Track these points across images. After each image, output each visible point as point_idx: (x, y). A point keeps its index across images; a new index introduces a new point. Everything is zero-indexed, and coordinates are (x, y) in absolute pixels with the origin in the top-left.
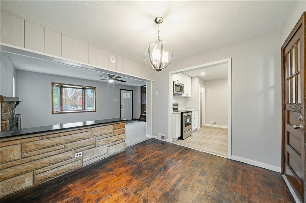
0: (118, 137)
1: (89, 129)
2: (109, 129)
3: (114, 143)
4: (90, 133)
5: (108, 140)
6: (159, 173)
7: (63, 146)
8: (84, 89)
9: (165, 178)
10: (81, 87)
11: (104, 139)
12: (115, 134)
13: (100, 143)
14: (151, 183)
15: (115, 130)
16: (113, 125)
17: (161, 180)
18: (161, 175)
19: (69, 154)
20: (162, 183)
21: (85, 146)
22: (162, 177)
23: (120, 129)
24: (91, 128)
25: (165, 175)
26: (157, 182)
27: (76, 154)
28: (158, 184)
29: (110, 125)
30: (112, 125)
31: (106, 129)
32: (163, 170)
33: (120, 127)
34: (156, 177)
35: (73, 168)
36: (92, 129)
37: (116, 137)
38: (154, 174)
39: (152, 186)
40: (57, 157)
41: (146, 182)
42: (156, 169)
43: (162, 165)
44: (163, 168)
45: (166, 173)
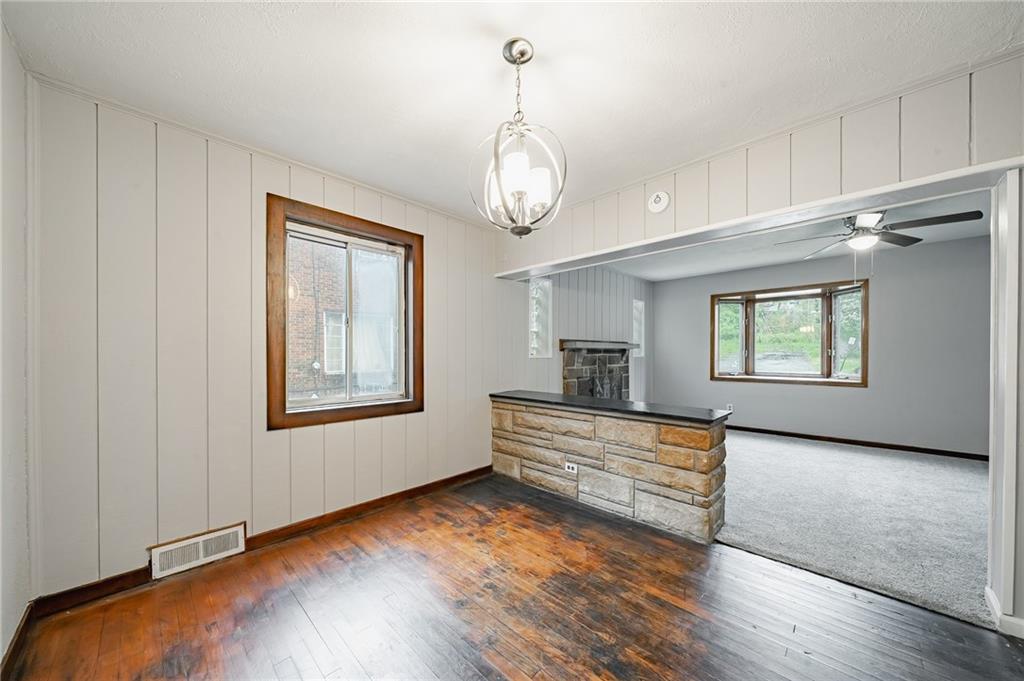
0: (672, 475)
1: (590, 418)
2: (642, 435)
3: (655, 488)
4: (592, 428)
5: (638, 470)
6: (579, 643)
7: (549, 435)
8: (828, 296)
10: (819, 291)
11: (626, 460)
12: (660, 460)
13: (614, 465)
14: (523, 616)
15: (660, 446)
16: (654, 425)
17: (537, 647)
18: (561, 648)
19: (556, 456)
21: (584, 456)
23: (682, 450)
24: (595, 415)
25: (567, 662)
26: (525, 632)
27: (567, 464)
29: (645, 424)
30: (649, 425)
31: (631, 429)
33: (681, 441)
34: (551, 632)
35: (560, 489)
36: (597, 417)
37: (664, 471)
38: (566, 626)
39: (510, 619)
40: (542, 451)
41: (527, 605)
42: (600, 634)
43: (636, 659)
44: (620, 662)
45: (580, 668)
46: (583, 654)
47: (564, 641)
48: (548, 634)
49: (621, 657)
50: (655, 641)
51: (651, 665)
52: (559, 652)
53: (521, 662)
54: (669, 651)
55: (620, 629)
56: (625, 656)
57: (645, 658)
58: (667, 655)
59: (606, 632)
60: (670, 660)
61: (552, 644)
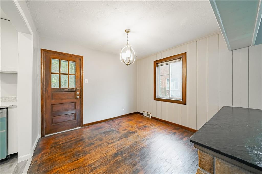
6: (125, 150)
9: (121, 145)
14: (134, 143)
17: (125, 144)
18: (124, 147)
20: (126, 142)
22: (124, 146)
25: (121, 147)
26: (129, 143)
28: (129, 142)
32: (119, 153)
34: (129, 147)
38: (130, 149)
39: (133, 142)
41: (137, 144)
42: (126, 154)
43: (118, 158)
44: (118, 155)
45: (119, 149)
46: (122, 150)
47: (126, 148)
48: (128, 146)
49: (119, 155)
50: (122, 164)
51: (115, 160)
52: (123, 147)
53: (123, 142)
54: (118, 166)
55: (127, 158)
56: (119, 156)
57: (118, 160)
58: (117, 164)
59: (126, 155)
60: (115, 164)
61: (125, 146)
